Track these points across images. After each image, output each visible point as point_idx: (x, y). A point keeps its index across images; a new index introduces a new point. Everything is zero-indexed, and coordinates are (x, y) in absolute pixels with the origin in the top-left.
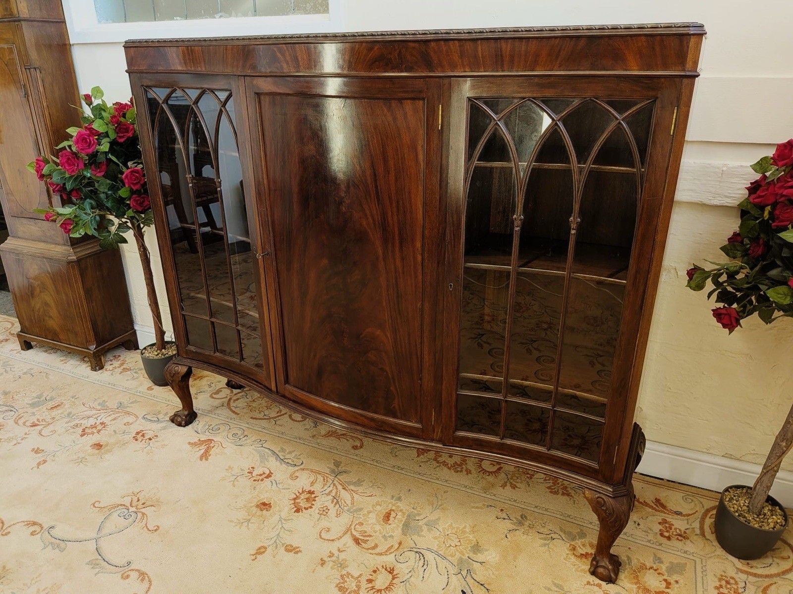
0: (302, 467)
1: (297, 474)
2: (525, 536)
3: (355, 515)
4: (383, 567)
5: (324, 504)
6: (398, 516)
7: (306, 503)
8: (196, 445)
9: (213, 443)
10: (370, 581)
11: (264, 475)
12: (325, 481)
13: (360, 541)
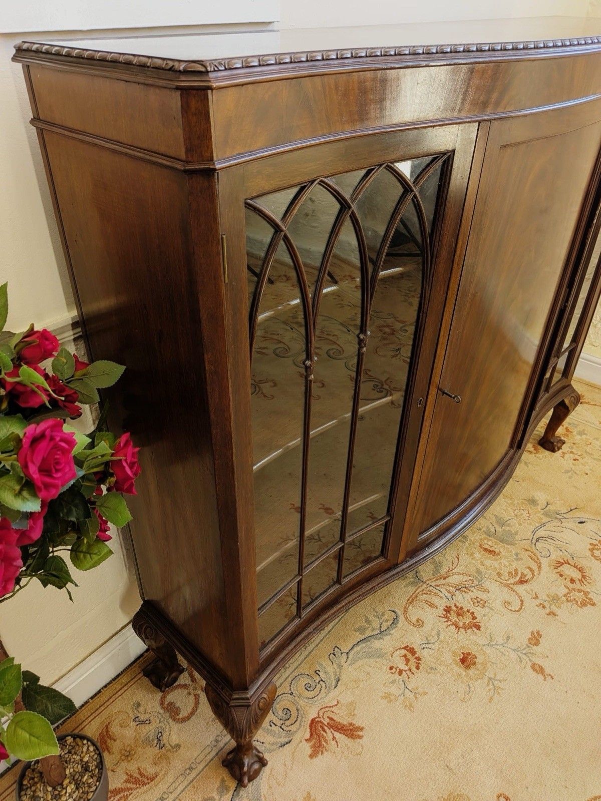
0: (400, 613)
3: (487, 577)
4: (556, 568)
6: (490, 543)
7: (465, 617)
8: (320, 745)
9: (322, 719)
10: (572, 581)
11: (409, 656)
12: (429, 593)
13: (522, 579)
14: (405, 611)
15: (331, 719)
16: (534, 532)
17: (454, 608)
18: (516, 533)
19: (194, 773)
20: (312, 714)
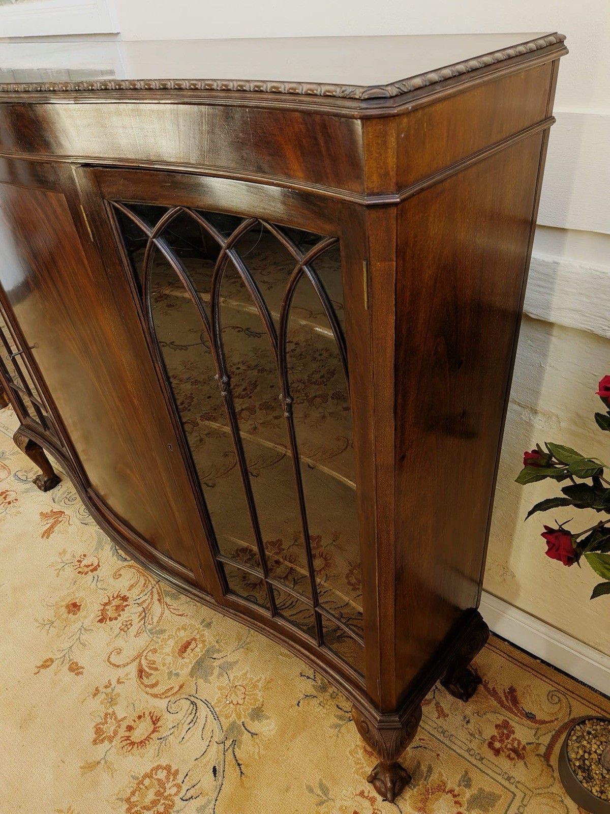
0: (131, 563)
1: (122, 572)
2: (321, 707)
4: (150, 713)
5: (130, 616)
6: (197, 649)
7: (114, 611)
9: (62, 517)
10: (130, 728)
11: (91, 568)
12: (145, 586)
13: (143, 673)
15: (61, 522)
17: (125, 603)
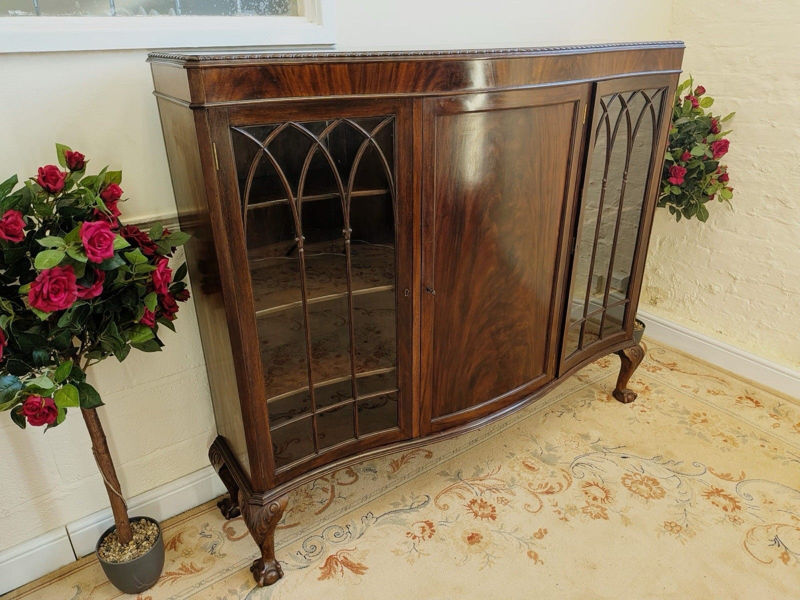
0: (432, 498)
1: (441, 504)
3: (519, 484)
4: (583, 488)
5: (494, 498)
6: (533, 461)
7: (486, 509)
8: (330, 573)
9: (338, 557)
10: (595, 499)
11: (427, 527)
12: (463, 488)
13: (550, 491)
14: (437, 497)
15: (346, 558)
16: (576, 459)
17: (479, 502)
18: (560, 458)
19: (229, 573)
20: (332, 552)
